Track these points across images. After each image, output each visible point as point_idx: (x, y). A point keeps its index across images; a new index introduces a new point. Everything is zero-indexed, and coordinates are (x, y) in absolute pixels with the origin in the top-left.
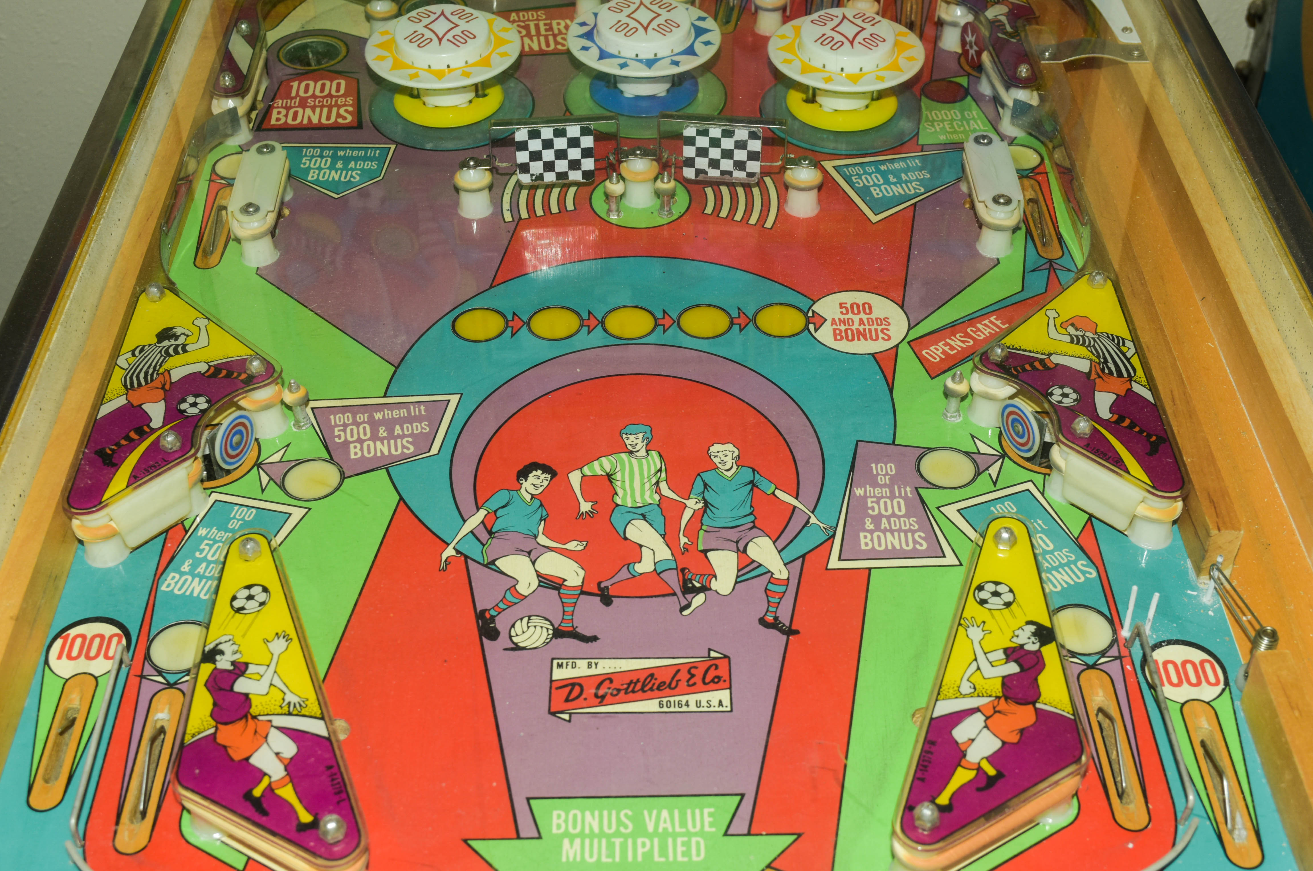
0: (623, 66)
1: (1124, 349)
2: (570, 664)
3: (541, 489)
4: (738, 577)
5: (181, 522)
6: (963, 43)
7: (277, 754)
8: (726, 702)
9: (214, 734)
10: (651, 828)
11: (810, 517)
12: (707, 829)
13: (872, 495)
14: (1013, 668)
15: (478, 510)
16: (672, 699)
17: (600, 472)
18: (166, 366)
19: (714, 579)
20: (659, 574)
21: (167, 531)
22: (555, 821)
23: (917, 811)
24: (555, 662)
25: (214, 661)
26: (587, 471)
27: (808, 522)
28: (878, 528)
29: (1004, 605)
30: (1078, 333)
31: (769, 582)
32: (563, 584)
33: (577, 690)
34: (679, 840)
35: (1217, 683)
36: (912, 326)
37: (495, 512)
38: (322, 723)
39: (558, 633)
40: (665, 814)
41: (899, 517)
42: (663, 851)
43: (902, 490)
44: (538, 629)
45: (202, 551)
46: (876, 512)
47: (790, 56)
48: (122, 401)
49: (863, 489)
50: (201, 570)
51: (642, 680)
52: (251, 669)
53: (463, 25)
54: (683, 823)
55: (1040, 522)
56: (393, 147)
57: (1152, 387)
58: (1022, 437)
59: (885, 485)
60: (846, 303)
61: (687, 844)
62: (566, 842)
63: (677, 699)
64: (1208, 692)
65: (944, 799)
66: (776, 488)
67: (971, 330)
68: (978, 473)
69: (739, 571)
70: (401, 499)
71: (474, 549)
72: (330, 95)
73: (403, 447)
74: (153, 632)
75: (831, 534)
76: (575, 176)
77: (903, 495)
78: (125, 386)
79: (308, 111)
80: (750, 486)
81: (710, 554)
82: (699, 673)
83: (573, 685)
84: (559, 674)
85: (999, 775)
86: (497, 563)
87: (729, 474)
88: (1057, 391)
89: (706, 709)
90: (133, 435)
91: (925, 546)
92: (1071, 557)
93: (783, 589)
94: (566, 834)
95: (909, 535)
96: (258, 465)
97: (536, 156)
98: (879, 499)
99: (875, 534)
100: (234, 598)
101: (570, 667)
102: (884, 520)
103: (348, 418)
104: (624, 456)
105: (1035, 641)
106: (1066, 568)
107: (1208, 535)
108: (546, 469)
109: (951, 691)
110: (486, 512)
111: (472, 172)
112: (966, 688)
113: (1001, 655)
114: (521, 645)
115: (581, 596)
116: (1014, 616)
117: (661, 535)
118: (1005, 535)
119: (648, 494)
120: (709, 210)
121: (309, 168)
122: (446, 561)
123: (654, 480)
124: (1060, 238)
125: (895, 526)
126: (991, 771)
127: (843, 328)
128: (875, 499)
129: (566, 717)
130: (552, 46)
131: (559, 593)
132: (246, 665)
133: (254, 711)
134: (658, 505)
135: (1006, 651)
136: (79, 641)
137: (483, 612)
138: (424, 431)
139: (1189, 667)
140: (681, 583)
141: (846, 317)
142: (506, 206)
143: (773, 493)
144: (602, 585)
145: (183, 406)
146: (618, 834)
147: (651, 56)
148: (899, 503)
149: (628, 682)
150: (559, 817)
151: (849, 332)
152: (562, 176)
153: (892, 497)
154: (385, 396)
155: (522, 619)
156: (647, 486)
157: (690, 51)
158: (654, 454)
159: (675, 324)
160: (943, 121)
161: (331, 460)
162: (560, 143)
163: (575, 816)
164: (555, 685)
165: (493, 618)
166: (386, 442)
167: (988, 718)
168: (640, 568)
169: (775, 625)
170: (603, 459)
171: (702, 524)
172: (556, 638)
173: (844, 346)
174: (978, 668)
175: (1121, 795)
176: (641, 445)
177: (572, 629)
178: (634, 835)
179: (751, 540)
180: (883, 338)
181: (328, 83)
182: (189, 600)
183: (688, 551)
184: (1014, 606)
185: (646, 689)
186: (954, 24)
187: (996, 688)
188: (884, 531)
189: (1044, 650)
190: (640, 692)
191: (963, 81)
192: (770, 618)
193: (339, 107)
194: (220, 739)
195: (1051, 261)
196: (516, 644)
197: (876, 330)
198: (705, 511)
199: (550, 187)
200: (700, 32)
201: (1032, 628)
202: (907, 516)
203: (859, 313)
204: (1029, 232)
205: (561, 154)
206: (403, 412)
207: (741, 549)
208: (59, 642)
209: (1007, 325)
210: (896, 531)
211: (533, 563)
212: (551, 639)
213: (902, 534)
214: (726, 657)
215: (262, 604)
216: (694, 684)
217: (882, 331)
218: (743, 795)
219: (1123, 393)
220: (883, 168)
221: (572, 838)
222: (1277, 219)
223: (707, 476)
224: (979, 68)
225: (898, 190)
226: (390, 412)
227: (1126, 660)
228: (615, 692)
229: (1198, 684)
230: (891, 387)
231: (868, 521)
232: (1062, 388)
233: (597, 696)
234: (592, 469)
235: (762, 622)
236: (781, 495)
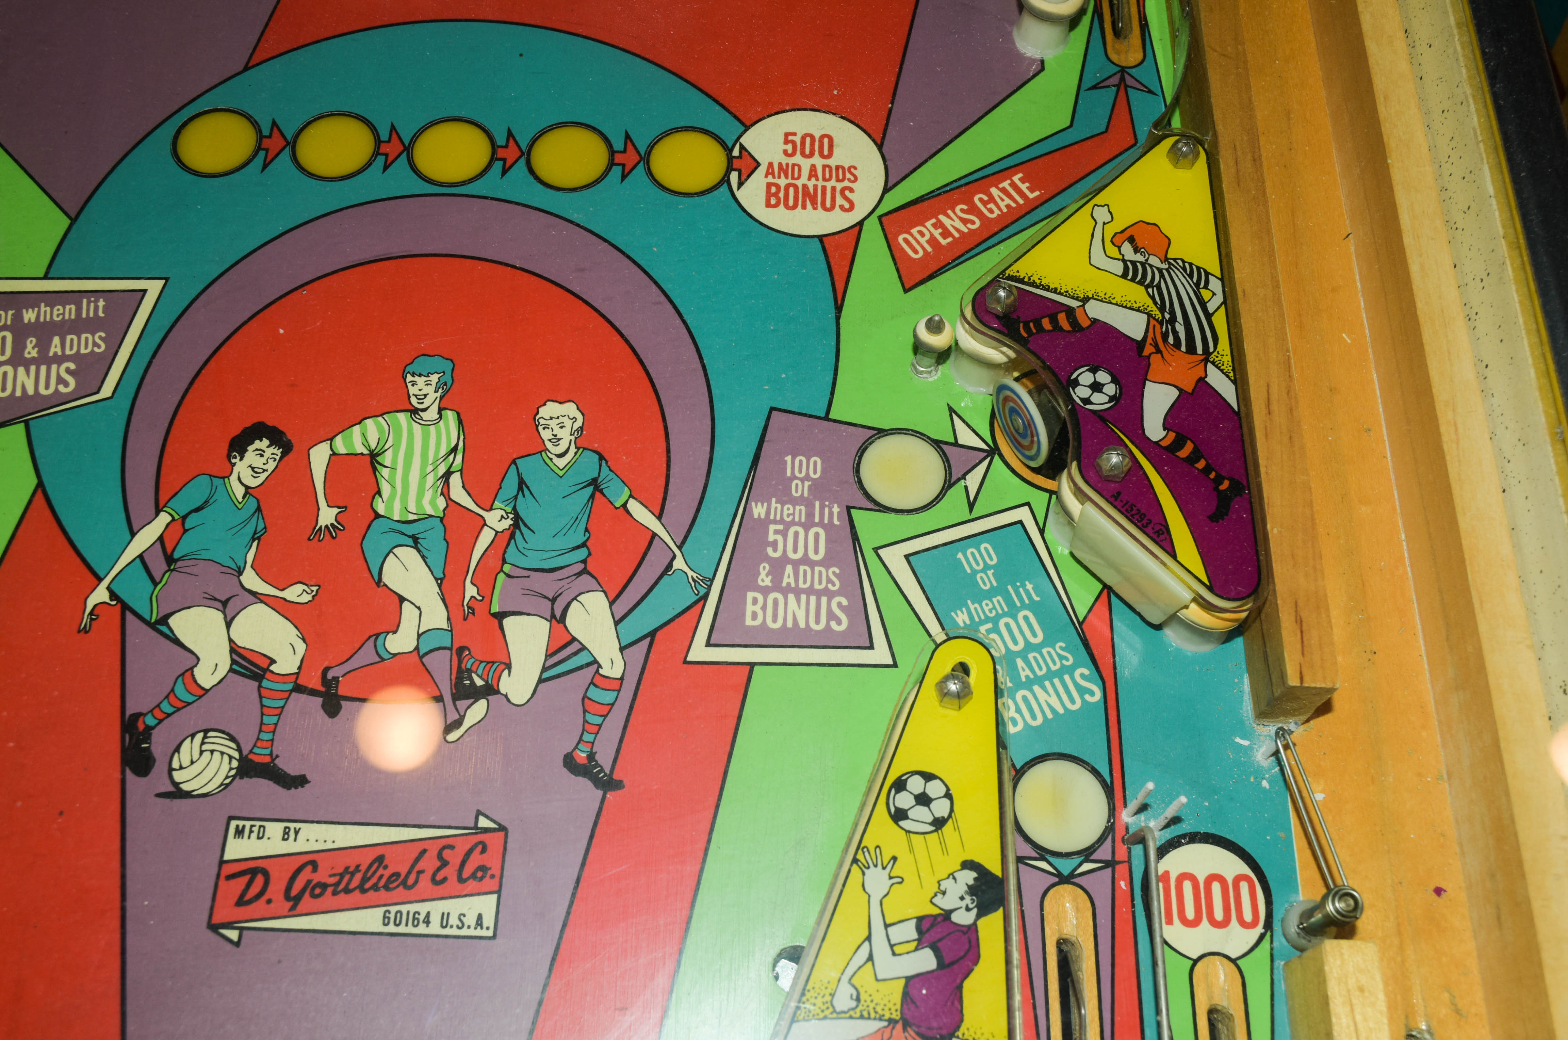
1: (1206, 294)
2: (255, 829)
3: (263, 476)
4: (544, 669)
8: (489, 920)
11: (674, 557)
13: (778, 518)
14: (926, 961)
15: (157, 515)
16: (404, 908)
17: (360, 449)
19: (506, 671)
20: (421, 658)
24: (233, 824)
26: (340, 445)
27: (670, 566)
28: (777, 586)
29: (931, 824)
30: (1139, 258)
31: (592, 683)
32: (267, 670)
33: (259, 880)
35: (1254, 924)
36: (890, 184)
37: (184, 518)
39: (246, 768)
41: (813, 564)
43: (827, 510)
44: (217, 755)
46: (778, 554)
49: (765, 504)
51: (363, 868)
55: (1029, 586)
57: (1239, 378)
58: (1022, 434)
59: (801, 500)
60: (794, 134)
63: (413, 908)
64: (1237, 940)
66: (631, 496)
67: (981, 200)
68: (948, 484)
69: (548, 656)
70: (40, 485)
71: (140, 594)
75: (703, 591)
77: (826, 521)
80: (590, 489)
81: (508, 622)
82: (454, 858)
83: (253, 872)
84: (235, 849)
86: (172, 621)
87: (562, 462)
88: (1086, 378)
89: (455, 932)
91: (845, 624)
92: (1067, 660)
93: (611, 698)
95: (824, 600)
98: (788, 525)
99: (772, 596)
101: (254, 836)
102: (789, 569)
104: (402, 417)
105: (971, 906)
106: (1056, 681)
108: (277, 437)
109: (819, 1002)
110: (169, 518)
112: (844, 1001)
113: (909, 931)
114: (185, 787)
115: (293, 693)
116: (945, 850)
117: (436, 579)
118: (955, 681)
119: (428, 495)
122: (91, 613)
123: (442, 470)
124: (1144, 26)
125: (805, 582)
127: (783, 182)
128: (781, 527)
129: (233, 935)
131: (260, 686)
134: (442, 519)
135: (920, 922)
137: (137, 716)
138: (96, 349)
139: (1216, 888)
140: (453, 677)
141: (791, 160)
143: (624, 505)
144: (330, 676)
148: (817, 535)
149: (341, 870)
151: (791, 190)
153: (807, 526)
154: (46, 277)
155: (193, 736)
156: (430, 479)
158: (450, 416)
159: (522, 161)
164: (225, 871)
165: (149, 729)
166: (33, 368)
168: (394, 643)
169: (587, 769)
170: (369, 422)
171: (504, 561)
172: (241, 778)
173: (778, 218)
174: (870, 958)
176: (432, 397)
177: (267, 759)
179: (575, 598)
180: (842, 207)
183: (473, 614)
184: (948, 828)
185: (368, 885)
187: (893, 1001)
188: (785, 591)
189: (981, 923)
190: (357, 892)
192: (581, 755)
195: (1123, 70)
196: (176, 785)
197: (834, 189)
198: (512, 536)
201: (969, 877)
202: (826, 563)
203: (812, 155)
204: (1097, 18)
206: (68, 311)
207: (558, 614)
209: (1037, 193)
210: (803, 591)
211: (228, 625)
212: (234, 777)
213: (813, 599)
214: (502, 828)
216: (445, 879)
217: (842, 191)
219: (1189, 388)
223: (526, 466)
226: (48, 309)
227: (1121, 869)
228: (317, 890)
229: (1225, 923)
230: (839, 308)
231: (764, 569)
232: (1094, 371)
233: (287, 897)
234: (348, 442)
235: (569, 762)
236: (637, 510)
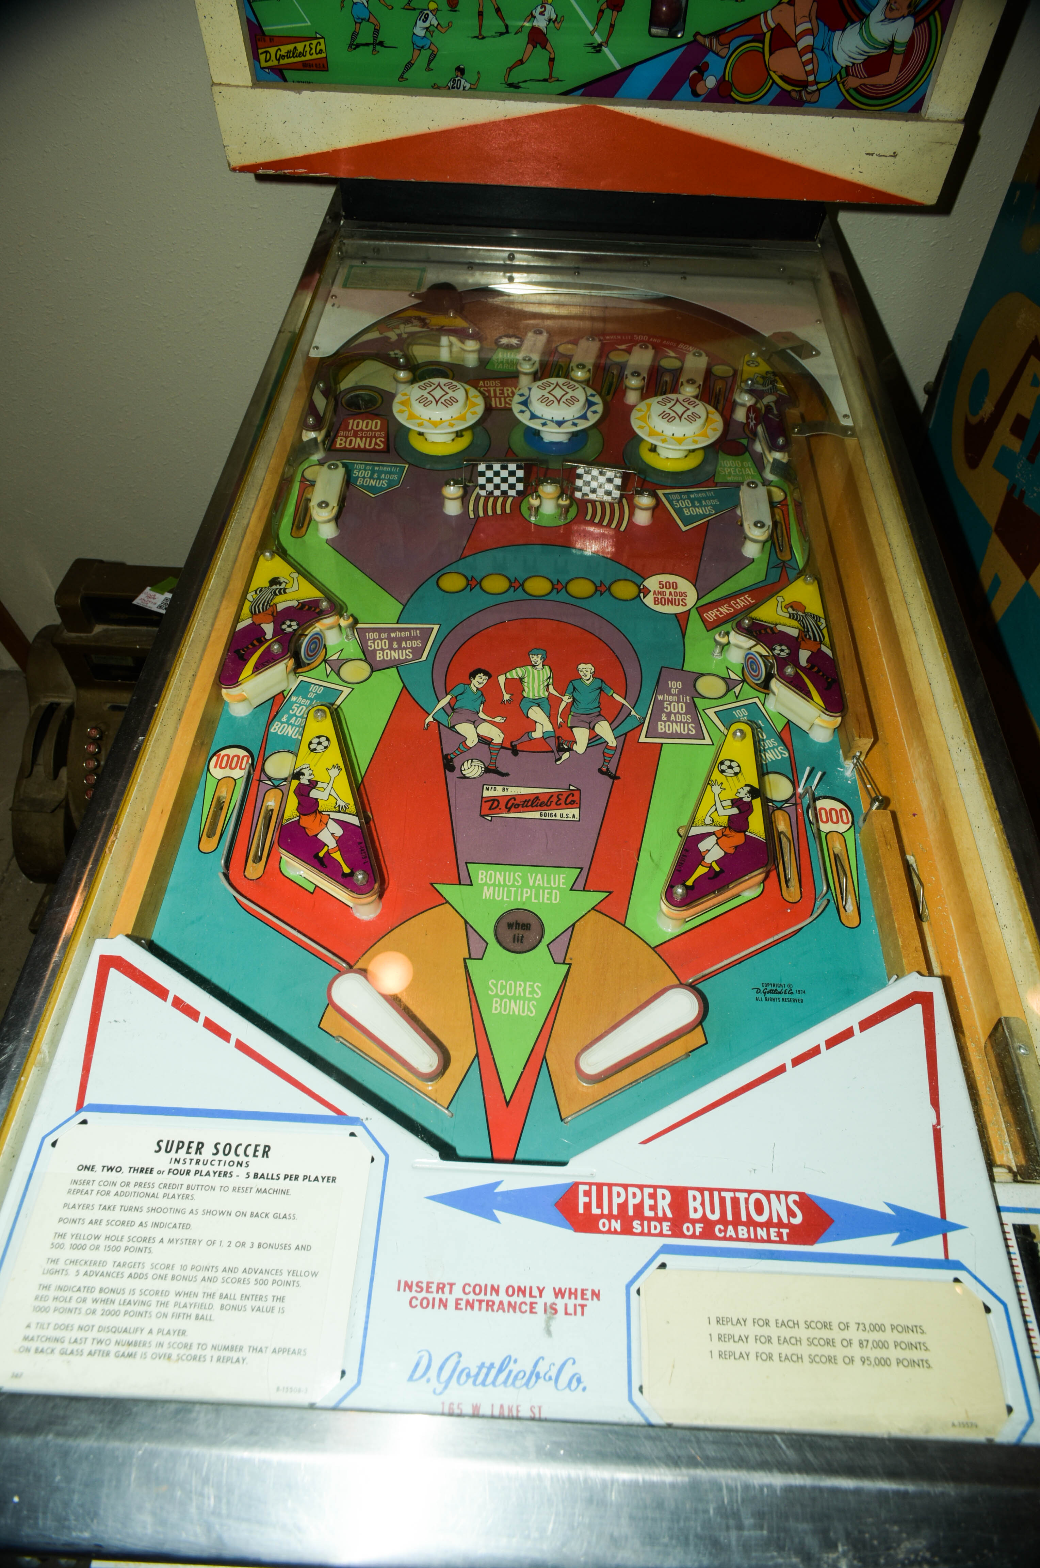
0: (544, 424)
1: (819, 624)
2: (493, 788)
3: (483, 685)
5: (282, 692)
6: (748, 417)
7: (332, 834)
8: (577, 816)
9: (299, 821)
10: (531, 884)
11: (631, 711)
12: (561, 886)
13: (667, 700)
14: (735, 811)
15: (447, 695)
16: (547, 812)
17: (516, 677)
18: (274, 601)
19: (575, 744)
20: (545, 739)
21: (274, 697)
22: (480, 876)
23: (674, 889)
24: (485, 786)
25: (299, 779)
26: (509, 675)
27: (630, 714)
28: (669, 720)
29: (734, 774)
30: (794, 612)
31: (606, 748)
32: (491, 742)
33: (496, 803)
34: (546, 891)
35: (848, 823)
36: (699, 598)
37: (456, 697)
38: (356, 818)
39: (487, 770)
40: (539, 876)
41: (681, 714)
42: (537, 896)
43: (684, 698)
44: (477, 766)
45: (293, 710)
46: (669, 710)
47: (643, 424)
48: (249, 621)
49: (662, 696)
50: (292, 721)
51: (532, 800)
52: (319, 785)
53: (451, 393)
54: (549, 882)
55: (760, 722)
56: (407, 466)
57: (832, 647)
58: (755, 672)
59: (675, 695)
60: (662, 582)
61: (550, 894)
62: (485, 888)
63: (550, 812)
64: (842, 827)
65: (690, 883)
66: (614, 693)
67: (733, 603)
68: (728, 690)
70: (404, 686)
71: (444, 719)
72: (371, 430)
73: (407, 655)
74: (267, 755)
75: (642, 721)
76: (512, 493)
77: (684, 701)
78: (251, 612)
79: (358, 440)
80: (599, 690)
81: (574, 729)
82: (563, 798)
83: (494, 800)
84: (486, 794)
85: (722, 871)
86: (456, 727)
87: (588, 682)
88: (778, 648)
89: (565, 819)
90: (255, 642)
91: (694, 732)
92: (775, 744)
93: (613, 752)
94: (486, 884)
95: (686, 725)
96: (325, 660)
97: (490, 480)
98: (671, 702)
99: (667, 723)
100: (311, 743)
101: (492, 790)
102: (673, 715)
103: (375, 635)
104: (530, 668)
105: (749, 796)
106: (772, 750)
107: (854, 740)
108: (486, 673)
110: (451, 697)
111: (452, 488)
112: (708, 821)
113: (729, 803)
114: (467, 775)
115: (501, 749)
116: (739, 781)
117: (547, 716)
118: (739, 734)
119: (542, 691)
120: (588, 518)
121: (358, 477)
122: (427, 724)
123: (546, 684)
124: (791, 548)
125: (679, 719)
126: (717, 869)
127: (660, 597)
128: (668, 703)
129: (489, 818)
130: (503, 405)
131: (489, 747)
132: (317, 782)
133: (320, 808)
134: (547, 699)
135: (732, 800)
136: (226, 758)
137: (447, 755)
138: (418, 646)
139: (833, 812)
140: (557, 745)
141: (662, 590)
142: (471, 508)
143: (612, 695)
144: (513, 744)
145: (284, 627)
146: (513, 886)
147: (561, 419)
148: (682, 706)
149: (524, 800)
150: (482, 874)
151: (663, 600)
152: (504, 493)
153: (678, 702)
154: (397, 623)
155: (468, 761)
156: (542, 687)
157: (584, 417)
158: (547, 667)
159: (564, 589)
160: (730, 467)
161: (366, 660)
162: (504, 474)
163: (491, 874)
164: (484, 800)
165: (452, 759)
166: (397, 651)
167: (718, 839)
168: (535, 735)
169: (607, 773)
170: (518, 669)
171: (571, 712)
172: (486, 773)
173: (659, 608)
174: (716, 810)
175: (787, 881)
176: (540, 662)
177: (495, 768)
178: (522, 887)
179: (597, 723)
180: (682, 605)
181: (370, 422)
182: (285, 738)
183: (562, 727)
184: (739, 775)
185: (533, 805)
186: (743, 405)
187: (724, 821)
188: (672, 722)
190: (530, 807)
191: (744, 441)
192: (604, 769)
193: (376, 438)
194: (302, 824)
195: (784, 562)
196: (464, 775)
197: (679, 599)
198: (573, 704)
199: (497, 498)
200: (590, 404)
201: (748, 788)
202: (686, 713)
203: (669, 588)
204: (773, 543)
205: (504, 480)
206: (407, 634)
207: (591, 727)
208: (215, 758)
209: (754, 601)
210: (678, 722)
211: (476, 728)
212: (483, 773)
213: (682, 725)
214: (578, 790)
215: (326, 748)
216: (560, 804)
217: (682, 600)
218: (582, 869)
219: (815, 651)
220: (692, 496)
221: (489, 886)
222: (918, 550)
223: (576, 683)
224: (755, 434)
225: (700, 511)
226: (399, 633)
227: (799, 807)
228: (516, 806)
229: (837, 822)
230: (684, 635)
231: (664, 715)
232: (781, 645)
233: (506, 807)
234: (511, 675)
235: (600, 771)
236: (617, 697)
